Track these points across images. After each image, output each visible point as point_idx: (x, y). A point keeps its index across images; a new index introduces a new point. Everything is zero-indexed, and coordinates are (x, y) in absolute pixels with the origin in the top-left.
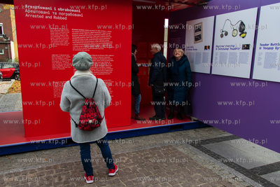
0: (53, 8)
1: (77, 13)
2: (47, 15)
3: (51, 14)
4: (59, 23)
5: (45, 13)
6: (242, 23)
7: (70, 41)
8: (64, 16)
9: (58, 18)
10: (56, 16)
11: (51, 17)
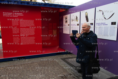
0: (13, 13)
1: (21, 14)
2: (11, 15)
3: (12, 15)
4: (14, 18)
5: (10, 15)
6: (77, 17)
7: (19, 24)
8: (17, 16)
9: (15, 16)
10: (14, 16)
11: (12, 16)
